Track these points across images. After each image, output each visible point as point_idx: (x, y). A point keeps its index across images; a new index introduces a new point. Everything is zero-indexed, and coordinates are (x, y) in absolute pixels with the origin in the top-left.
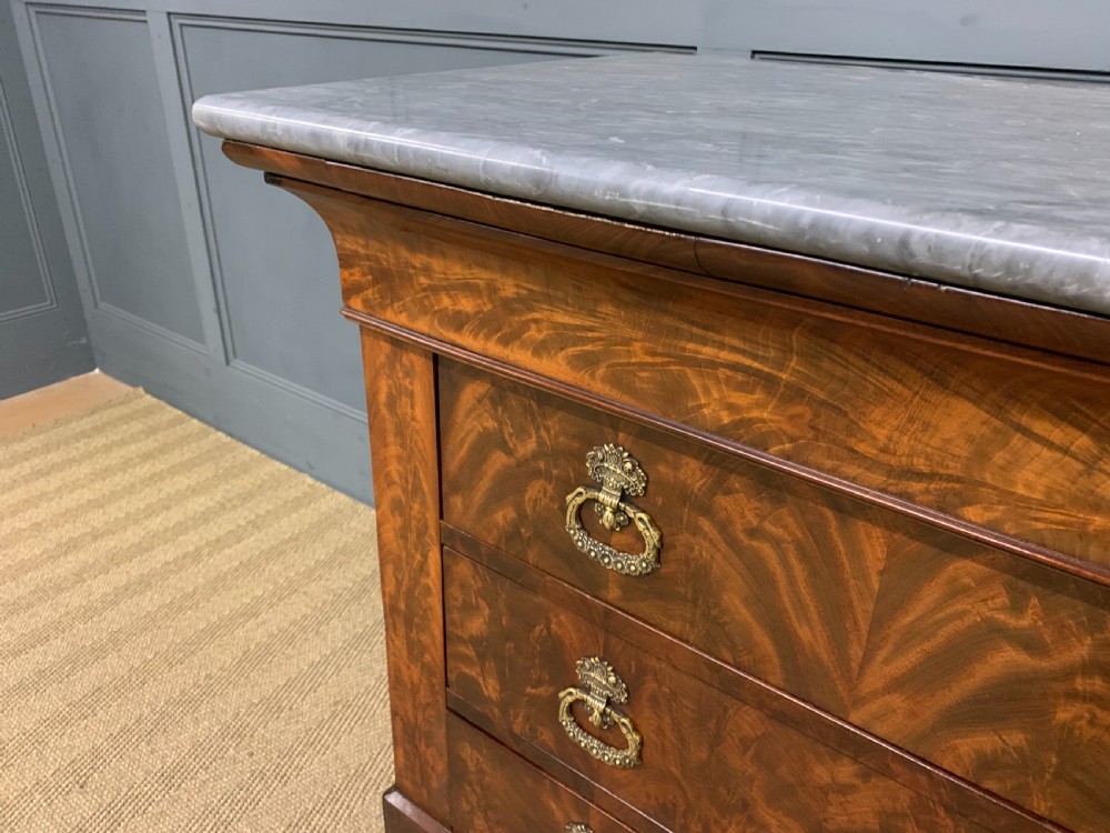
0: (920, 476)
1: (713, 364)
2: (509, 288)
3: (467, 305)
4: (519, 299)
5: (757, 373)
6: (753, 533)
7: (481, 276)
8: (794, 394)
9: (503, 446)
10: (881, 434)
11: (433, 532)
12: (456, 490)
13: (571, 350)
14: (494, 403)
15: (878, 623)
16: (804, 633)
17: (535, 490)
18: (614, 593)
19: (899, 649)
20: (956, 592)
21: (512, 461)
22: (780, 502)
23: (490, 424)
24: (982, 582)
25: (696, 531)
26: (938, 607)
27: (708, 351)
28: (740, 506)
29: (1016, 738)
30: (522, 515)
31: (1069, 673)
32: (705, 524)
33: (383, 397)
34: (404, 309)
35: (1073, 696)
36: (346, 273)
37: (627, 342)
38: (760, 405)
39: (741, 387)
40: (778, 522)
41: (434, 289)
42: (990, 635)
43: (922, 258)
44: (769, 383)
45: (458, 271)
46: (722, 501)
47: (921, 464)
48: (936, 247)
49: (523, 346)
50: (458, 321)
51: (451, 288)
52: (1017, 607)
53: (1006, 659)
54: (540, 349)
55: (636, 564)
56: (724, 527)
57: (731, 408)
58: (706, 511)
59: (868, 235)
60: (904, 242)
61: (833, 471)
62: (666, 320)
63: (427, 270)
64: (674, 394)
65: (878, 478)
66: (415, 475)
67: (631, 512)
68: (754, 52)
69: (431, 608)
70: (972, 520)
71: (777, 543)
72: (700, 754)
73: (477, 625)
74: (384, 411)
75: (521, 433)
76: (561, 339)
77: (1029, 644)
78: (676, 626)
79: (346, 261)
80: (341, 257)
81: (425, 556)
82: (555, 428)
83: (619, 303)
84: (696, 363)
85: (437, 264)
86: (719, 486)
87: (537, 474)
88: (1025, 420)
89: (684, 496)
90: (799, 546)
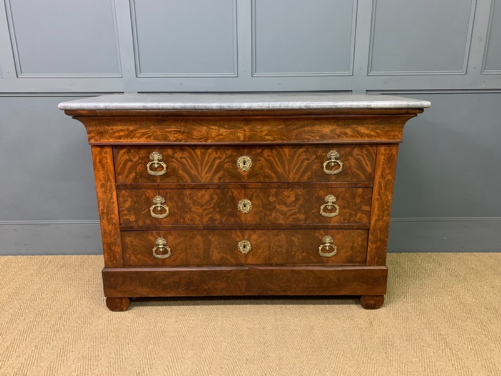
0: (202, 138)
1: (171, 131)
2: (131, 128)
3: (122, 134)
4: (134, 130)
5: (178, 131)
6: (181, 158)
7: (125, 128)
8: (184, 132)
9: (131, 161)
10: (196, 134)
11: (114, 187)
12: (119, 174)
13: (146, 136)
14: (128, 153)
15: (202, 164)
16: (193, 172)
17: (139, 168)
18: (159, 180)
19: (206, 167)
20: (210, 154)
21: (133, 163)
22: (184, 151)
23: (127, 157)
24: (212, 152)
25: (172, 161)
26: (208, 158)
27: (170, 130)
28: (179, 155)
29: (222, 172)
30: (137, 174)
31: (224, 160)
32: (174, 160)
33: (98, 161)
34: (106, 138)
35: (226, 163)
36: (89, 135)
37: (156, 132)
38: (179, 136)
39: (176, 134)
40: (185, 154)
41: (114, 133)
42: (215, 159)
43: (197, 108)
44: (180, 132)
45: (119, 128)
46: (175, 155)
47: (201, 137)
48: (198, 106)
49: (136, 138)
50: (120, 137)
51: (118, 131)
52: (217, 154)
53: (218, 161)
54: (139, 138)
55: (162, 172)
56: (176, 159)
57: (175, 137)
58: (173, 157)
59: (190, 106)
60: (194, 106)
61: (191, 142)
62: (163, 126)
63: (112, 129)
64: (166, 138)
65: (197, 141)
66: (108, 176)
67: (160, 163)
68: (138, 92)
69: (114, 207)
70: (209, 142)
71: (185, 158)
72: (180, 204)
73: (128, 204)
74: (98, 164)
75: (134, 157)
76: (143, 134)
77: (220, 158)
78: (171, 181)
79: (89, 133)
80: (87, 132)
81: (112, 195)
82: (143, 152)
83: (154, 125)
84: (168, 132)
85: (115, 128)
86: (175, 152)
87: (140, 163)
88: (211, 127)
89: (169, 156)
90: (189, 157)
